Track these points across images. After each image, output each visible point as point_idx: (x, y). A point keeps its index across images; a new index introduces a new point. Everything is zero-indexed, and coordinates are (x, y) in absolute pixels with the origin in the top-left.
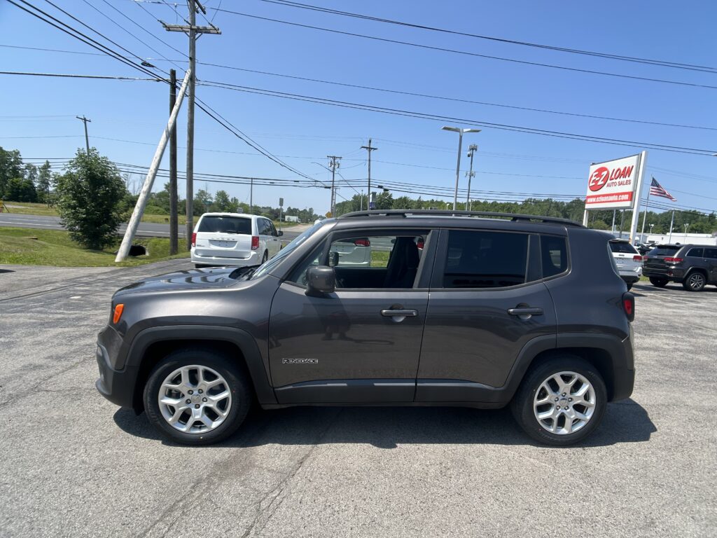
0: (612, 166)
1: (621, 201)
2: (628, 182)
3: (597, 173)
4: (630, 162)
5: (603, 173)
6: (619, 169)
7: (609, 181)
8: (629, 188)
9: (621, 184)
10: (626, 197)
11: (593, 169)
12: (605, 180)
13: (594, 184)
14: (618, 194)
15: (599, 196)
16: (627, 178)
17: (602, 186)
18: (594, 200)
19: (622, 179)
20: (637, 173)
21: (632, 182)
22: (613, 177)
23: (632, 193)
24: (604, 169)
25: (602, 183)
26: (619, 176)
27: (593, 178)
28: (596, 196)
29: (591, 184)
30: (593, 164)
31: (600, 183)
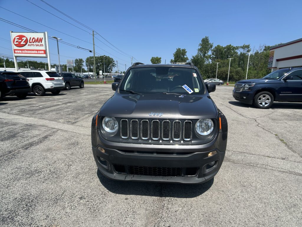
0: (29, 35)
1: (40, 54)
2: (41, 45)
3: (18, 37)
4: (40, 35)
6: (34, 38)
7: (28, 43)
8: (43, 48)
9: (37, 45)
10: (43, 52)
11: (14, 35)
12: (26, 41)
13: (18, 43)
14: (37, 50)
15: (24, 50)
16: (40, 43)
17: (24, 45)
18: (21, 52)
19: (37, 43)
20: (45, 41)
21: (44, 45)
22: (31, 41)
23: (45, 50)
24: (24, 37)
25: (24, 43)
26: (35, 41)
27: (16, 40)
28: (22, 50)
29: (15, 43)
30: (12, 32)
31: (22, 43)
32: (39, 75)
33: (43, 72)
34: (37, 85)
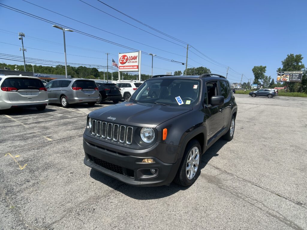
0: (129, 55)
1: (134, 68)
2: (136, 62)
3: (122, 57)
4: (136, 54)
5: (125, 57)
6: (132, 57)
7: (128, 61)
8: (137, 64)
9: (133, 62)
10: (136, 67)
11: (120, 56)
12: (127, 60)
13: (122, 61)
14: (133, 66)
15: (125, 66)
16: (135, 60)
17: (125, 63)
18: (123, 68)
19: (133, 60)
20: (139, 58)
21: (138, 62)
22: (130, 59)
23: (138, 66)
24: (126, 56)
25: (126, 61)
26: (132, 59)
27: (121, 59)
28: (124, 66)
29: (121, 62)
30: (120, 53)
31: (125, 61)
32: (130, 86)
33: (132, 84)
34: (127, 94)
